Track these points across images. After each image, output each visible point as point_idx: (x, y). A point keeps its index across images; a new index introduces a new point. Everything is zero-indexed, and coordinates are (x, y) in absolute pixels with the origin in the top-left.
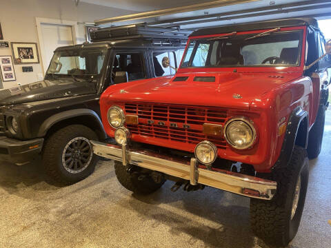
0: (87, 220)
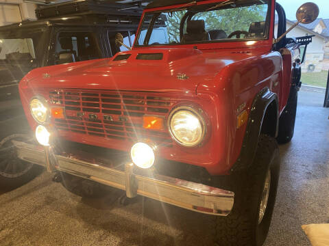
0: (20, 237)
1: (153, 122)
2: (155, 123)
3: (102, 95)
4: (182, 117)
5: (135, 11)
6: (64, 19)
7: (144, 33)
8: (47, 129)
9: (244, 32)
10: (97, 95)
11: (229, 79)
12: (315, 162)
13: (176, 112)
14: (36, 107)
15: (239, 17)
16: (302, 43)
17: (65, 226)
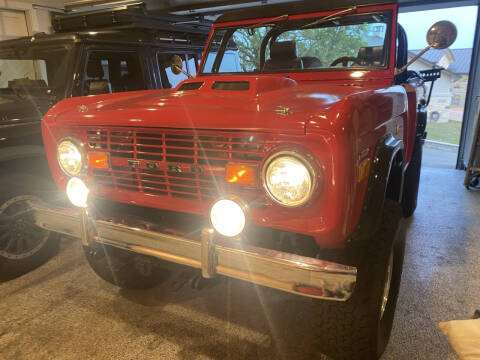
0: (31, 344)
1: (241, 174)
2: (243, 175)
3: (167, 136)
4: (282, 166)
5: (196, 26)
6: (92, 33)
7: (212, 57)
8: (86, 182)
9: (352, 59)
10: (161, 136)
11: (349, 116)
12: (449, 243)
13: (274, 159)
14: (67, 152)
15: (334, 42)
16: (427, 79)
17: (99, 329)
